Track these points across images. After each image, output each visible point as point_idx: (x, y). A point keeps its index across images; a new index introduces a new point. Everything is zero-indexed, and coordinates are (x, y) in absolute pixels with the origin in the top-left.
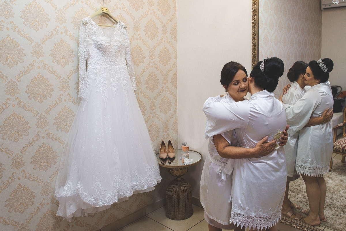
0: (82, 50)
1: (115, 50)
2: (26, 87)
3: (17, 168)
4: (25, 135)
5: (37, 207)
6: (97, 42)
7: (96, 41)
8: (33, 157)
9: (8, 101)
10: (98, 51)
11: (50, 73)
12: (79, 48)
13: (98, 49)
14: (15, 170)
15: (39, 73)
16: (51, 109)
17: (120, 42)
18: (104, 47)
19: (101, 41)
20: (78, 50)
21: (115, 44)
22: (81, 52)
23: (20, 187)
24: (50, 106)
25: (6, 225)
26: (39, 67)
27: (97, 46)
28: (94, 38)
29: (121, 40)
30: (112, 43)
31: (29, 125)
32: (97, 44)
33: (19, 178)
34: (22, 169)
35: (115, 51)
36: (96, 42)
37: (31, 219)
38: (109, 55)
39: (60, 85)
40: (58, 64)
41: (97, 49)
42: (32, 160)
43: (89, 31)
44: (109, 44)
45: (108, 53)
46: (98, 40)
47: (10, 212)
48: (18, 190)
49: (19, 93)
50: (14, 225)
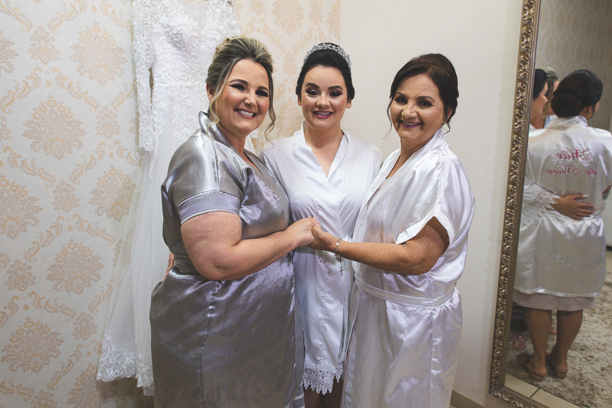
0: (141, 46)
1: (210, 48)
2: (24, 125)
3: (19, 289)
4: (31, 224)
5: (68, 360)
6: (171, 30)
7: (169, 26)
8: (52, 267)
10: (174, 48)
11: (74, 96)
12: (135, 42)
13: (175, 46)
14: (16, 292)
15: (51, 97)
16: (82, 171)
17: (221, 32)
18: (186, 40)
19: (179, 25)
20: (132, 46)
21: (210, 36)
22: (139, 50)
23: (29, 324)
24: (79, 165)
25: (6, 394)
26: (49, 83)
27: (172, 38)
28: (164, 19)
29: (221, 28)
30: (203, 33)
31: (37, 204)
32: (171, 33)
33: (26, 308)
34: (30, 289)
35: (210, 51)
36: (168, 30)
37: (56, 382)
38: (197, 59)
39: (99, 123)
40: (91, 79)
41: (171, 45)
42: (50, 272)
43: (153, 5)
44: (195, 34)
45: (194, 54)
46: (171, 24)
47: (14, 371)
48: (27, 329)
49: (10, 138)
50: (24, 394)
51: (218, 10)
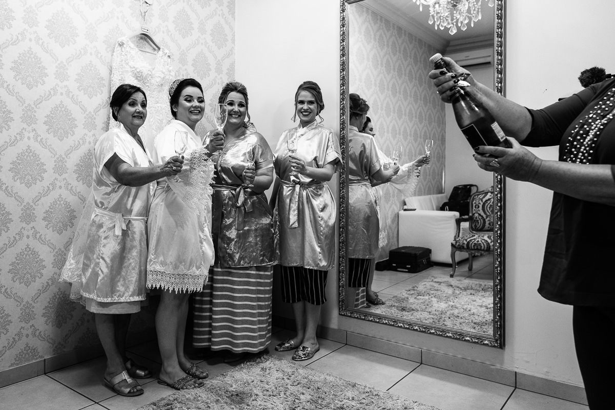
0: (117, 77)
1: (157, 82)
2: (45, 117)
3: (26, 223)
4: (39, 180)
5: (47, 282)
6: (136, 69)
7: (134, 67)
8: (47, 212)
9: (23, 131)
10: (136, 81)
11: (74, 103)
12: (112, 75)
13: (137, 79)
14: (24, 225)
15: (61, 102)
16: (72, 151)
17: (164, 73)
18: (144, 76)
19: (141, 67)
21: (157, 75)
23: (28, 249)
24: (70, 147)
26: (62, 94)
27: (136, 74)
28: (131, 63)
29: (164, 71)
30: (153, 72)
31: (45, 167)
32: (135, 71)
33: (28, 237)
34: (32, 224)
35: (157, 84)
36: (134, 69)
37: (38, 297)
38: (149, 87)
39: (85, 121)
40: (85, 94)
41: (134, 79)
42: (45, 215)
43: (126, 55)
44: (150, 73)
45: (148, 84)
46: (136, 66)
47: (14, 282)
48: (26, 253)
49: (36, 123)
50: (17, 301)
51: (162, 60)
